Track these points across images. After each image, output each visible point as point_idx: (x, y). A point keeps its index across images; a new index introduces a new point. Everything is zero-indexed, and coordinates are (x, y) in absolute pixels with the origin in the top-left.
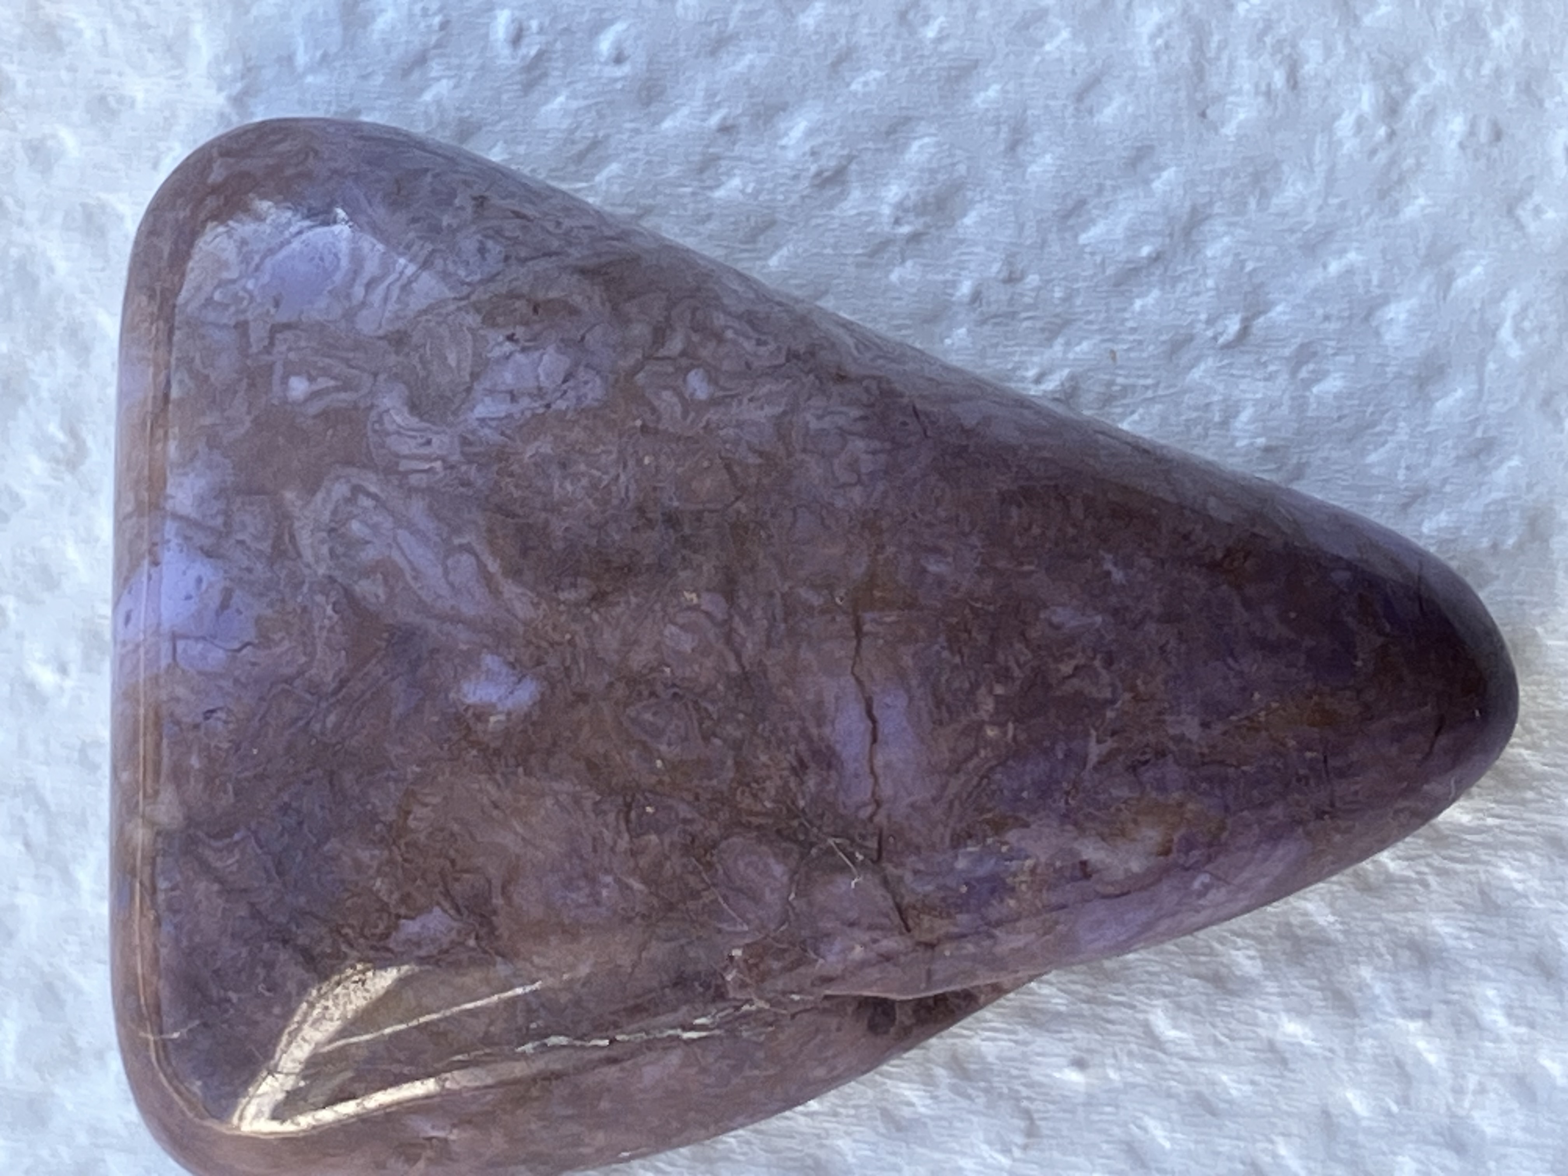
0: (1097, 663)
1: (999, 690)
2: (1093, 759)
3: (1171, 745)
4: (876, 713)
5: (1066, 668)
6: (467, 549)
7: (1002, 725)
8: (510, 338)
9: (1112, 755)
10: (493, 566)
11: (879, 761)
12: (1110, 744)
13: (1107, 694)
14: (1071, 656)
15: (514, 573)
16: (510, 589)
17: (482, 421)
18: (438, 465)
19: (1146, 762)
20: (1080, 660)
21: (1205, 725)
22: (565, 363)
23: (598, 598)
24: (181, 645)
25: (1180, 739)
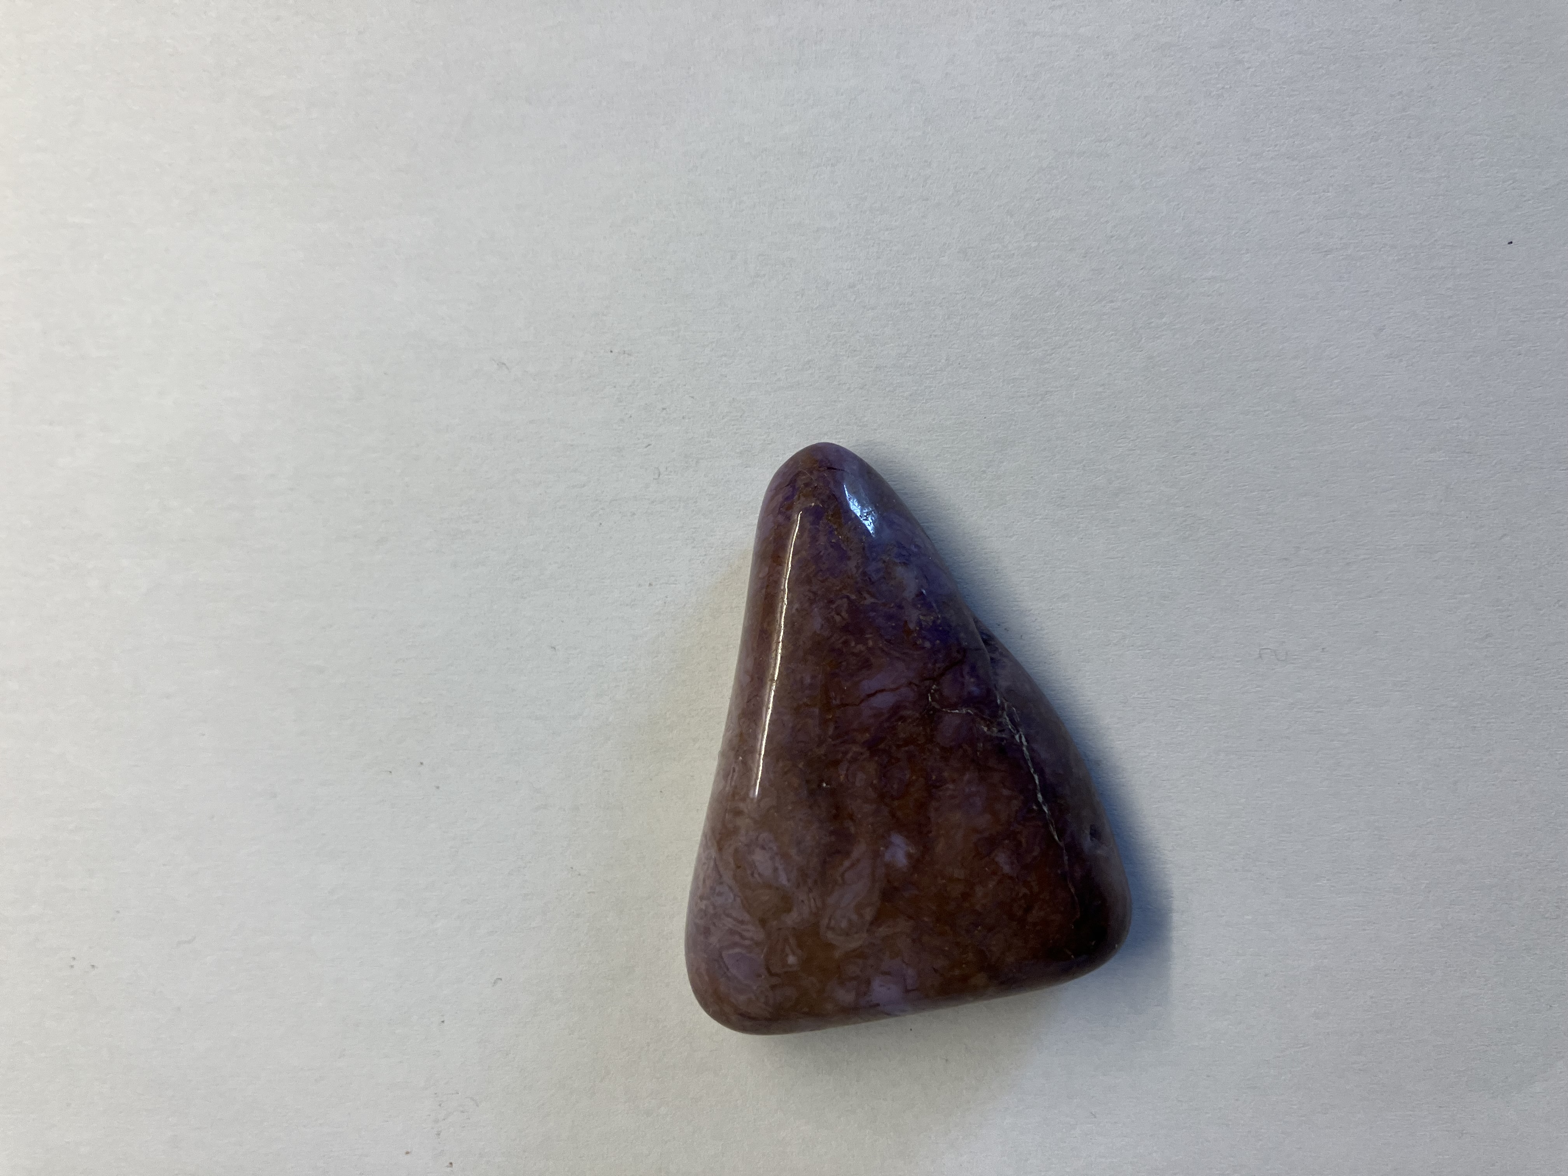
0: (833, 606)
1: (853, 644)
2: (873, 600)
3: (861, 570)
4: (873, 692)
5: (838, 618)
6: (842, 875)
7: (867, 639)
8: (752, 874)
9: (869, 593)
10: (847, 863)
11: (892, 686)
12: (866, 595)
13: (845, 600)
14: (833, 617)
15: (848, 854)
16: (856, 853)
17: (789, 880)
18: (811, 895)
19: (870, 579)
20: (833, 613)
21: (849, 558)
22: (758, 851)
23: (851, 817)
24: (909, 988)
25: (857, 567)
